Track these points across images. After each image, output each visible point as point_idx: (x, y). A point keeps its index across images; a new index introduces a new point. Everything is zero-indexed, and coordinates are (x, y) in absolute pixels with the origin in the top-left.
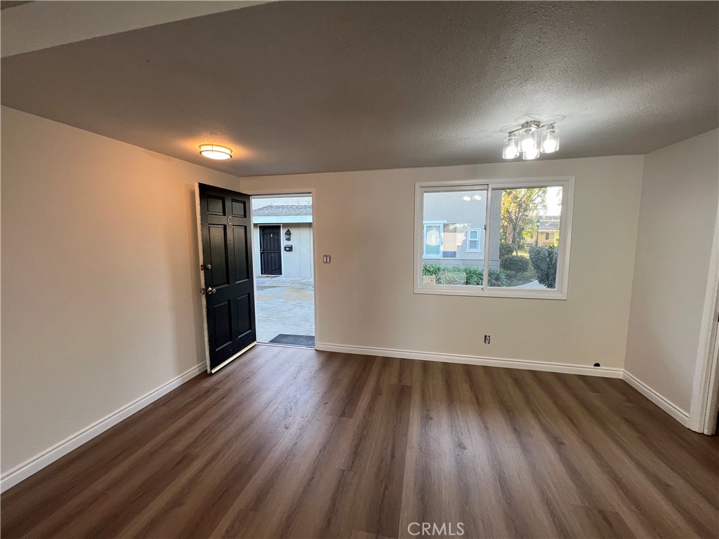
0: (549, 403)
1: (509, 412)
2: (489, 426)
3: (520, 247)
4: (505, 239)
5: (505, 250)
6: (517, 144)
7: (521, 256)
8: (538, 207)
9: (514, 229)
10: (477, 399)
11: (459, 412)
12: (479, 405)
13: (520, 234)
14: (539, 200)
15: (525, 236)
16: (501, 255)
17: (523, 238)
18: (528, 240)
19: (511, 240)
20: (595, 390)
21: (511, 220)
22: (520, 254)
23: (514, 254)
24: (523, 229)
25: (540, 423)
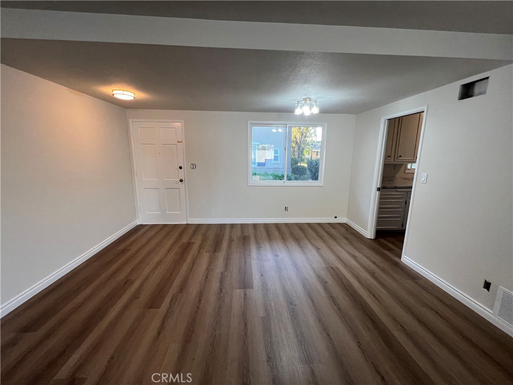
0: (315, 235)
1: (297, 240)
2: (289, 247)
3: (302, 160)
4: (294, 155)
5: (294, 162)
6: (301, 108)
7: (303, 166)
8: (312, 135)
9: (299, 149)
10: (283, 237)
11: (275, 244)
12: (284, 239)
13: (302, 152)
14: (312, 131)
15: (305, 153)
16: (292, 165)
17: (304, 155)
18: (307, 156)
19: (297, 156)
20: (334, 228)
21: (297, 143)
22: (302, 164)
23: (299, 164)
24: (303, 149)
25: (311, 243)
